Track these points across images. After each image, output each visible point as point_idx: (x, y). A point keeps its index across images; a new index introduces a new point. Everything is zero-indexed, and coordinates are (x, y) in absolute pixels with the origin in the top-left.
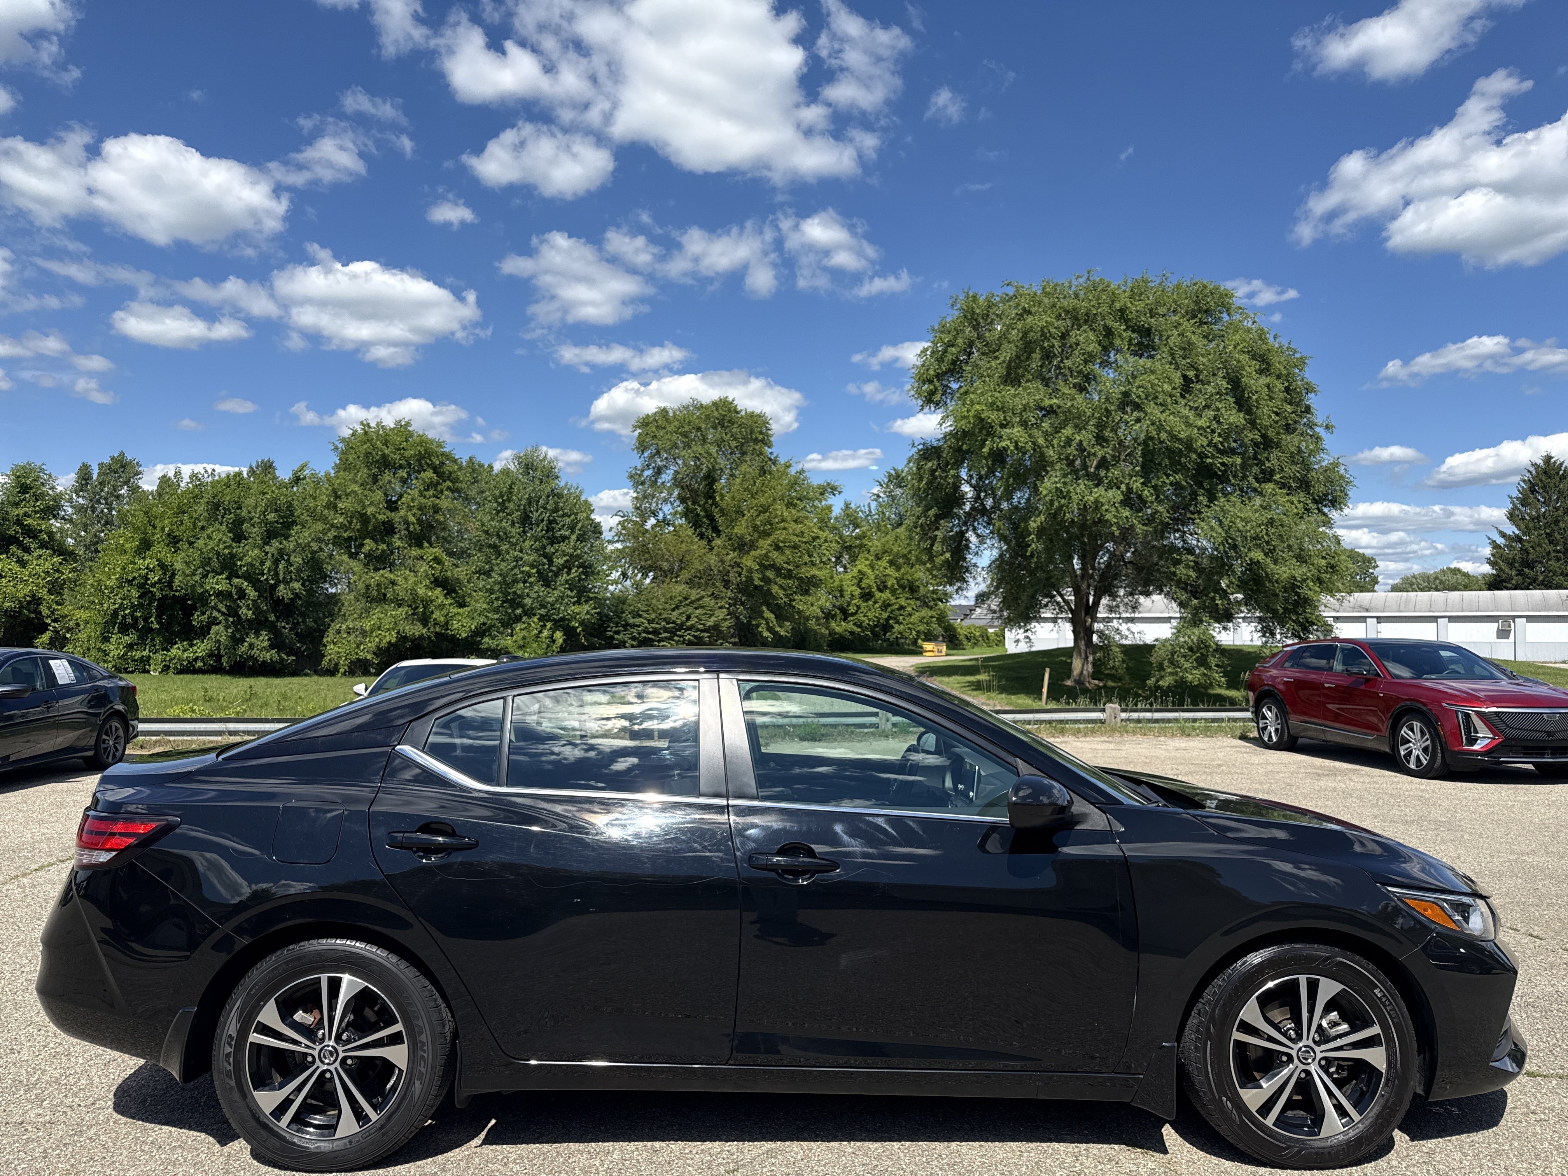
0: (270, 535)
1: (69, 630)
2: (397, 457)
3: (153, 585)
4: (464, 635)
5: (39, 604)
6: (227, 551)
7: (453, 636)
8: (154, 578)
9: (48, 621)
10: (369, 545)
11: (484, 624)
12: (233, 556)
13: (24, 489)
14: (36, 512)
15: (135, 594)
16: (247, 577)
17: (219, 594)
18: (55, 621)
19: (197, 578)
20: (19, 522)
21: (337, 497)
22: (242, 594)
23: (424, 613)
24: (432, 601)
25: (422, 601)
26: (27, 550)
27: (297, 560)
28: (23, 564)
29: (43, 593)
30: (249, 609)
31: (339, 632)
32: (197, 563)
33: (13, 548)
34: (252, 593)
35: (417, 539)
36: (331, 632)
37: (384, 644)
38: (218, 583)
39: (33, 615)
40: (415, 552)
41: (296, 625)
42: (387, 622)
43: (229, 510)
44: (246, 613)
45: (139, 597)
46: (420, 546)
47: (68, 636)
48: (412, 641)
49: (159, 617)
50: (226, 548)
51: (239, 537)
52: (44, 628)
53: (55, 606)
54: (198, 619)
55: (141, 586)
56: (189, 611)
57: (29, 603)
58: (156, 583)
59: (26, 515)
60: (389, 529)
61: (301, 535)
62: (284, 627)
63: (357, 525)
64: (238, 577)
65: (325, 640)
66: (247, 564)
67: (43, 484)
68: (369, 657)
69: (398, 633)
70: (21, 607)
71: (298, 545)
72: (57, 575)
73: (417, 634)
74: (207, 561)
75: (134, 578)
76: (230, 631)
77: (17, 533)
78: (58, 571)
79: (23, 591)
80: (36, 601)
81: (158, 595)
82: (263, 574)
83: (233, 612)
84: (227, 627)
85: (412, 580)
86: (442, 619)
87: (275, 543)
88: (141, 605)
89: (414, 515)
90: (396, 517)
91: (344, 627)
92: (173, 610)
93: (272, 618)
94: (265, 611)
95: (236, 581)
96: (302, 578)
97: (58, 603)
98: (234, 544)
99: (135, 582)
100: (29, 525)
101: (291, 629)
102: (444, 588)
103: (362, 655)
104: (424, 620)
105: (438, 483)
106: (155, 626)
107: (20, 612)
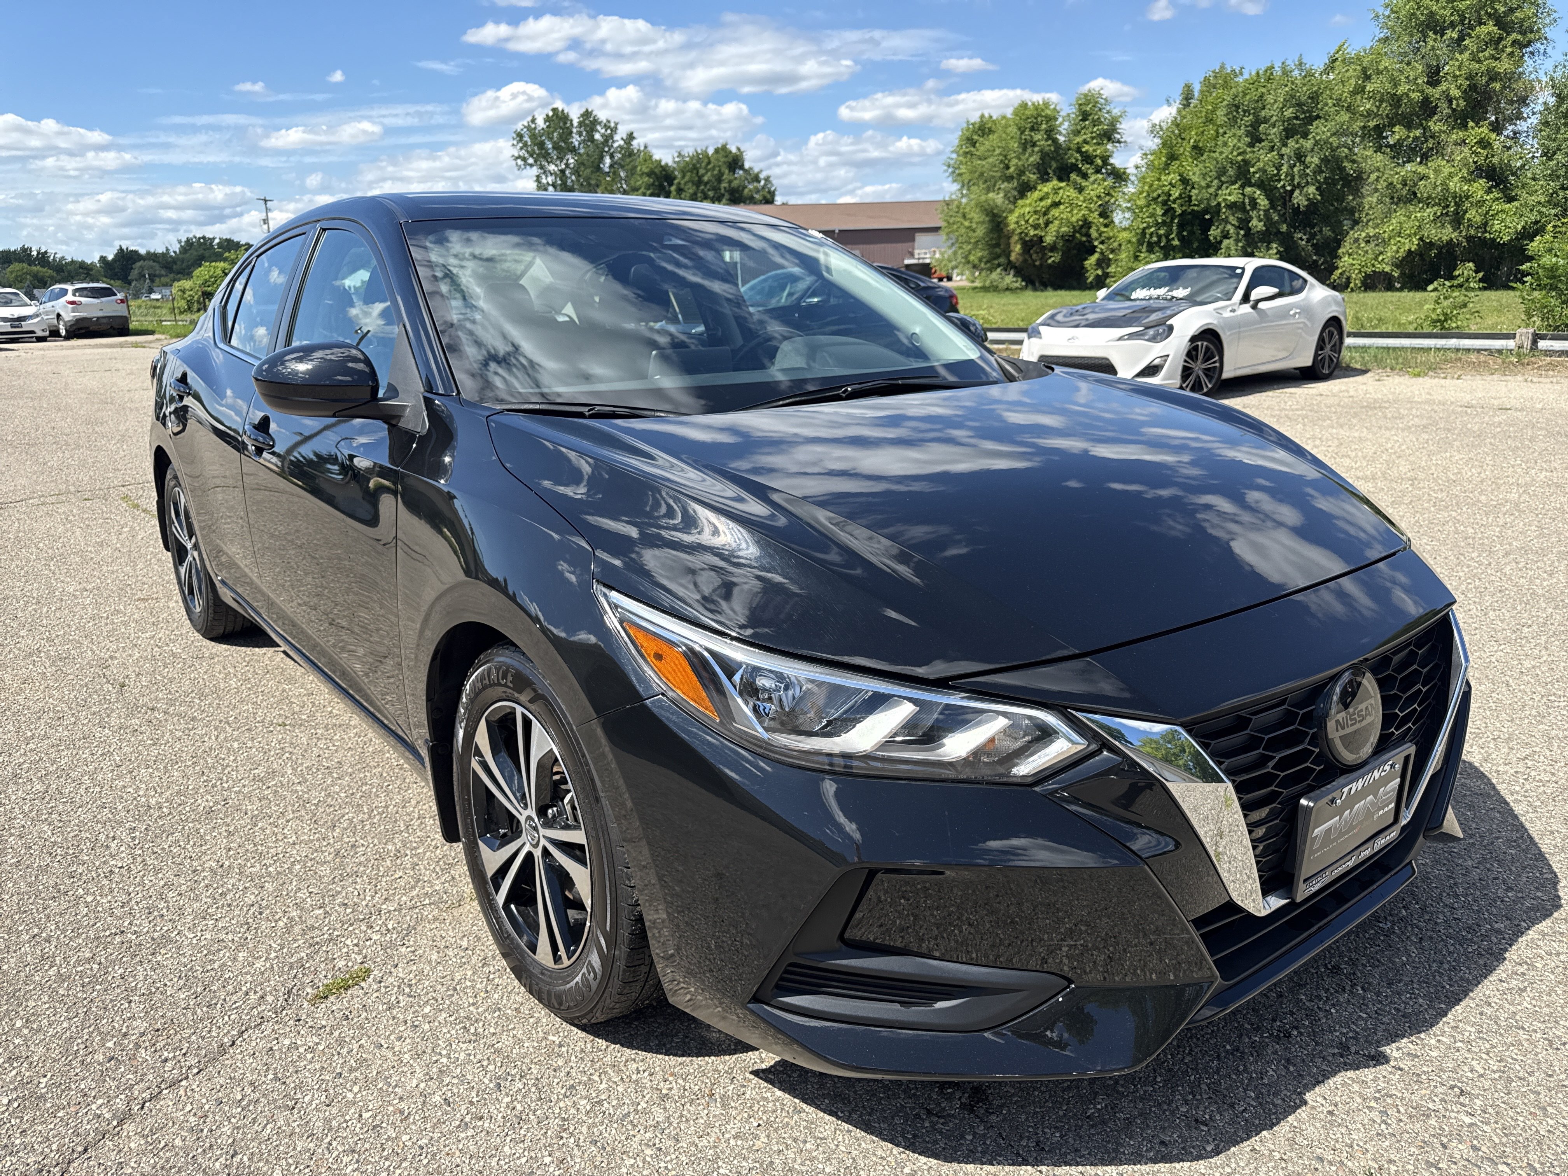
0: (1289, 133)
1: (1113, 251)
2: (1447, 13)
3: (1174, 202)
4: (1506, 238)
5: (1090, 228)
6: (1240, 158)
7: (1493, 240)
8: (1175, 193)
9: (1096, 243)
10: (1398, 133)
11: (1536, 222)
12: (1246, 163)
13: (1085, 116)
14: (1093, 138)
15: (1160, 212)
16: (1260, 185)
17: (1232, 206)
18: (1102, 243)
19: (1211, 190)
20: (1079, 150)
21: (1368, 78)
22: (1254, 203)
23: (1456, 213)
24: (1468, 197)
25: (1454, 198)
26: (1085, 176)
27: (1314, 160)
28: (1081, 190)
29: (1094, 217)
30: (1260, 221)
31: (1356, 240)
32: (1214, 174)
33: (1073, 176)
34: (1263, 202)
35: (1460, 120)
36: (1349, 240)
37: (1402, 254)
38: (1231, 194)
39: (1084, 239)
40: (1457, 135)
41: (1312, 236)
42: (1410, 226)
43: (1249, 111)
44: (1257, 225)
45: (1163, 215)
46: (1464, 126)
47: (1111, 256)
48: (1440, 248)
49: (1179, 235)
50: (1239, 154)
51: (1255, 139)
52: (1092, 250)
53: (1103, 229)
54: (1214, 232)
55: (1165, 203)
56: (1206, 226)
57: (1082, 227)
58: (1177, 198)
59: (1086, 142)
60: (1427, 108)
61: (1321, 130)
62: (1301, 239)
63: (1386, 109)
64: (1251, 185)
65: (1340, 251)
66: (1259, 169)
67: (1100, 110)
68: (1387, 269)
69: (1421, 239)
70: (1075, 232)
71: (1316, 143)
72: (1107, 198)
73: (1445, 238)
74: (1222, 172)
75: (1159, 196)
76: (1240, 244)
77: (1077, 160)
78: (1108, 194)
79: (1076, 217)
80: (1086, 224)
81: (1179, 211)
82: (1279, 180)
83: (1244, 224)
84: (1237, 241)
85: (1446, 171)
86: (1478, 219)
87: (1291, 143)
88: (1164, 223)
89: (1459, 88)
90: (1435, 93)
91: (1363, 235)
92: (1193, 225)
93: (1284, 228)
94: (1277, 222)
95: (1248, 190)
96: (1319, 182)
97: (1106, 226)
98: (1249, 150)
99: (1160, 199)
100: (1087, 152)
101: (1308, 241)
102: (1489, 178)
103: (1379, 267)
104: (1457, 220)
105: (1500, 39)
106: (1176, 242)
107: (1073, 236)
